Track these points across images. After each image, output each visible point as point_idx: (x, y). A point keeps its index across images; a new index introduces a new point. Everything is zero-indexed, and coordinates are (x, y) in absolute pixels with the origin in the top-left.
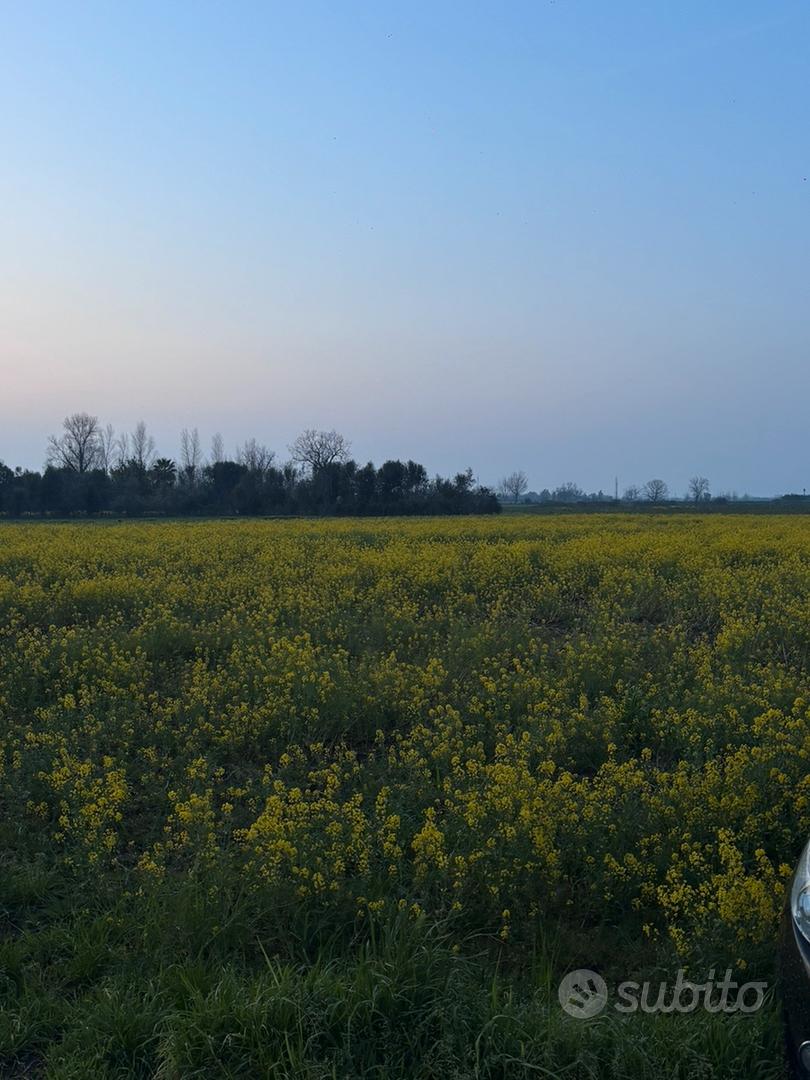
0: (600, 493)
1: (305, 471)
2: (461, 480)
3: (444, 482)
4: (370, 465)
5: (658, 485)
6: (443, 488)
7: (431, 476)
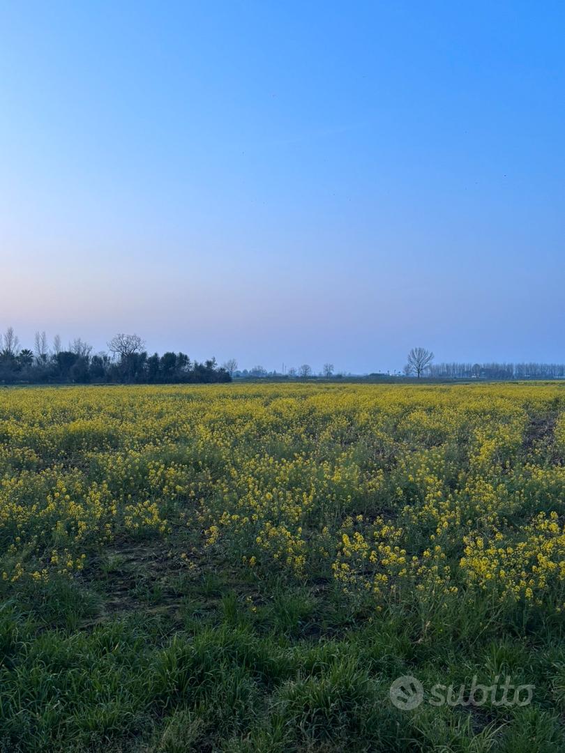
0: (275, 372)
1: (115, 358)
2: (209, 364)
3: (199, 365)
4: (156, 354)
5: (306, 368)
6: (199, 368)
7: (192, 361)
